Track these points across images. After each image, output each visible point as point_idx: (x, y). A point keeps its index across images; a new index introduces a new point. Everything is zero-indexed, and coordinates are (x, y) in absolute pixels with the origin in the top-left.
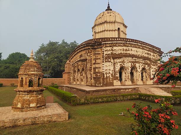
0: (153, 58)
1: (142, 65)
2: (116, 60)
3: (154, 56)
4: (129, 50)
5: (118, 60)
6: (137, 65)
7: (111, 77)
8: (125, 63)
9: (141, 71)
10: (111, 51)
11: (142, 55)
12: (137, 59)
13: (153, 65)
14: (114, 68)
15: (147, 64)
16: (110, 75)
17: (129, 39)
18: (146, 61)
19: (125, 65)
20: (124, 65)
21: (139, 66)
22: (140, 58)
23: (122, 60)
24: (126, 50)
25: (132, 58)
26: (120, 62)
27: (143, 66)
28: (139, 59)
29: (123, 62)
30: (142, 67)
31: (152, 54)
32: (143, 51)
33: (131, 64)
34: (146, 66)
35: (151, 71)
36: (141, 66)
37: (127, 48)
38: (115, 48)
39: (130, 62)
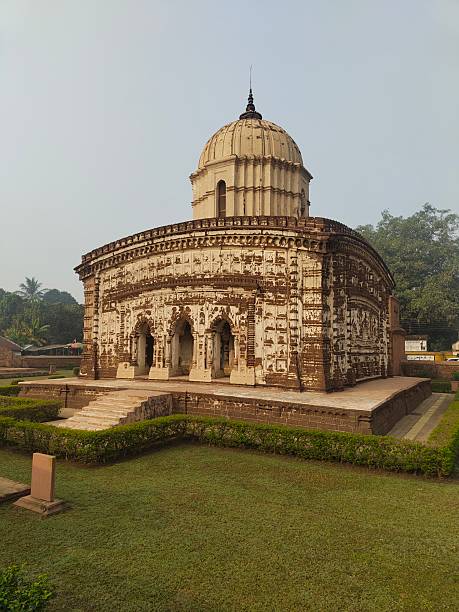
0: (276, 270)
1: (216, 309)
2: (125, 303)
3: (280, 261)
4: (170, 264)
5: (134, 303)
6: (194, 310)
7: (113, 353)
8: (152, 310)
9: (208, 331)
10: (119, 280)
11: (221, 271)
12: (188, 289)
13: (271, 303)
14: (122, 327)
15: (236, 302)
16: (112, 346)
17: (171, 227)
18: (230, 289)
19: (152, 316)
20: (148, 317)
21: (202, 315)
22: (200, 286)
23: (144, 300)
24: (160, 266)
25: (173, 288)
26: (137, 308)
27: (217, 313)
28: (197, 289)
29: (147, 306)
30: (215, 316)
31: (270, 254)
32: (226, 252)
33: (174, 309)
34: (234, 309)
35: (259, 328)
36: (207, 314)
37: (163, 259)
38: (128, 267)
39: (168, 304)
